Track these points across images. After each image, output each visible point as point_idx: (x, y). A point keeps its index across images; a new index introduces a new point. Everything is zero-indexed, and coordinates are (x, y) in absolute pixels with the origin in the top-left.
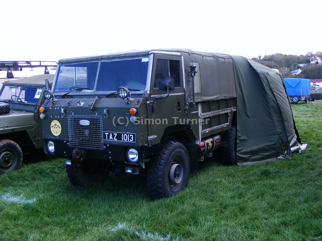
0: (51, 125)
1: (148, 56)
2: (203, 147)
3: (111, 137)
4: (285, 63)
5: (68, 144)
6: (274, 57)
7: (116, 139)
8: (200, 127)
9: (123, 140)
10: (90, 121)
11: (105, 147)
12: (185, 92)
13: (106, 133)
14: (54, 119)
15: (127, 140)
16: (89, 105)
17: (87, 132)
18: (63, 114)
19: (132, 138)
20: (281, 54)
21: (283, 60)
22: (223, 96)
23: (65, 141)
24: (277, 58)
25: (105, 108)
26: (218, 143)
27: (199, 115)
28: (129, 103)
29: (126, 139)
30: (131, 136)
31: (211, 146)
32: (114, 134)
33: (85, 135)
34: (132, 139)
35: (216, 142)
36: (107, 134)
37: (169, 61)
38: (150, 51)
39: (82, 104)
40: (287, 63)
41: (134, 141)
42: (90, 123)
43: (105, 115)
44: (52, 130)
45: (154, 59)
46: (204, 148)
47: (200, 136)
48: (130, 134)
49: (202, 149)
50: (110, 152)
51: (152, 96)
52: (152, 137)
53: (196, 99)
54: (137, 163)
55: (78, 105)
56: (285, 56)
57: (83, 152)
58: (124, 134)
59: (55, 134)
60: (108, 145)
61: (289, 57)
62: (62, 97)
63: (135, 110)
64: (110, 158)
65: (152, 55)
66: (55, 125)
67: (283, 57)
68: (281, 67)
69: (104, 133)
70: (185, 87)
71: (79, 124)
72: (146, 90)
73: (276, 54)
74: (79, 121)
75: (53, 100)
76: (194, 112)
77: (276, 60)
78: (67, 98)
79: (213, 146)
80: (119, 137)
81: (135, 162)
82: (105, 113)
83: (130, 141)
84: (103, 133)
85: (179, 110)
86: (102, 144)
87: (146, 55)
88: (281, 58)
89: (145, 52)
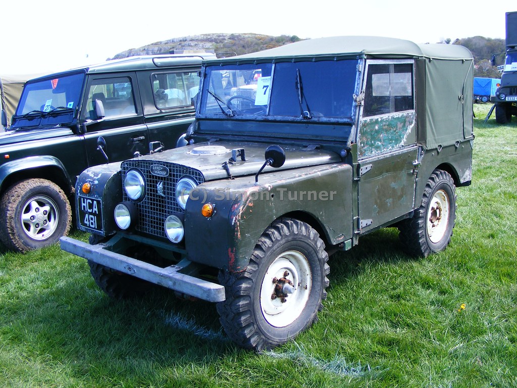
4: (488, 52)
6: (471, 43)
20: (482, 38)
21: (486, 48)
24: (475, 44)
40: (492, 52)
56: (489, 40)
61: (495, 43)
67: (486, 42)
68: (482, 59)
73: (474, 38)
77: (474, 47)
88: (482, 44)
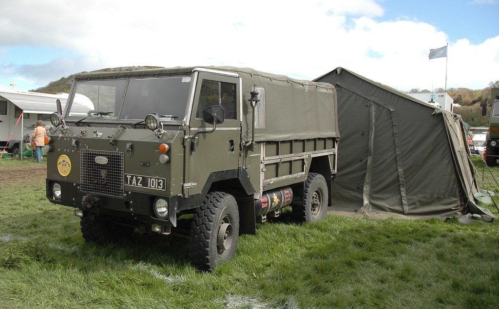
0: (59, 162)
1: (190, 74)
2: (264, 203)
3: (134, 182)
5: (78, 187)
7: (141, 185)
8: (262, 176)
9: (149, 186)
10: (109, 158)
11: (125, 195)
12: (241, 127)
13: (127, 176)
14: (62, 153)
15: (155, 188)
16: (109, 137)
17: (103, 173)
18: (74, 147)
19: (161, 184)
22: (298, 136)
23: (74, 184)
25: (128, 142)
26: (287, 198)
27: (262, 159)
28: (160, 136)
29: (153, 185)
30: (161, 182)
31: (277, 203)
32: (139, 178)
33: (101, 177)
34: (160, 186)
35: (284, 198)
36: (129, 177)
37: (220, 83)
38: (193, 68)
39: (100, 134)
41: (163, 188)
42: (109, 161)
43: (128, 151)
44: (59, 167)
45: (199, 79)
46: (266, 204)
47: (261, 188)
48: (159, 179)
49: (264, 206)
50: (131, 202)
51: (192, 129)
52: (189, 184)
53: (257, 137)
54: (167, 219)
55: (95, 135)
57: (96, 200)
58: (151, 178)
59: (62, 173)
60: (130, 193)
62: (76, 124)
63: (167, 146)
64: (131, 209)
65: (196, 73)
66: (64, 161)
69: (126, 175)
70: (241, 120)
71: (94, 162)
72: (185, 120)
74: (94, 157)
75: (63, 127)
76: (254, 155)
78: (81, 126)
79: (280, 203)
80: (145, 182)
81: (164, 217)
82: (128, 148)
83: (158, 188)
84: (123, 175)
85: (233, 150)
86: (122, 190)
87: (189, 72)
89: (187, 69)
